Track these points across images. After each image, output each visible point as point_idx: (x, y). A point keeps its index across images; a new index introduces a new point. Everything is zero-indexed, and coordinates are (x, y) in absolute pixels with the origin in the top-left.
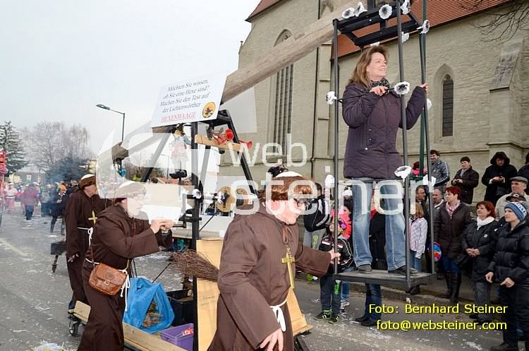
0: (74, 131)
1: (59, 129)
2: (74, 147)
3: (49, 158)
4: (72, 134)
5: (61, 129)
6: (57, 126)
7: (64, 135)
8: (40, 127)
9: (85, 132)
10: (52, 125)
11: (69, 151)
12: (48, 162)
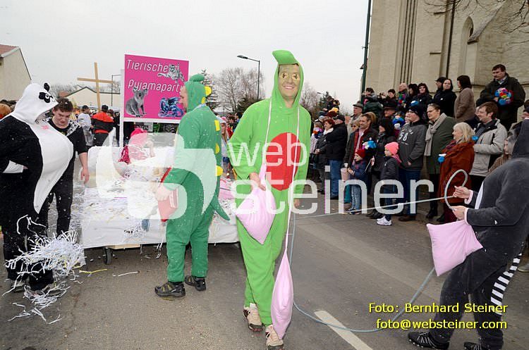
0: (251, 75)
1: (239, 73)
2: (252, 89)
3: (232, 99)
5: (241, 74)
6: (238, 71)
7: (244, 80)
8: (224, 73)
10: (234, 70)
11: (247, 93)
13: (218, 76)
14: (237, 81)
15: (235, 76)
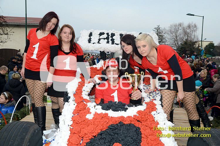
0: (189, 27)
1: (181, 26)
2: (189, 35)
3: (176, 42)
4: (188, 28)
5: (182, 26)
6: (180, 25)
7: (184, 30)
8: (171, 27)
9: (195, 26)
10: (177, 24)
11: (186, 38)
12: (175, 44)
13: (168, 29)
14: (179, 31)
15: (178, 28)
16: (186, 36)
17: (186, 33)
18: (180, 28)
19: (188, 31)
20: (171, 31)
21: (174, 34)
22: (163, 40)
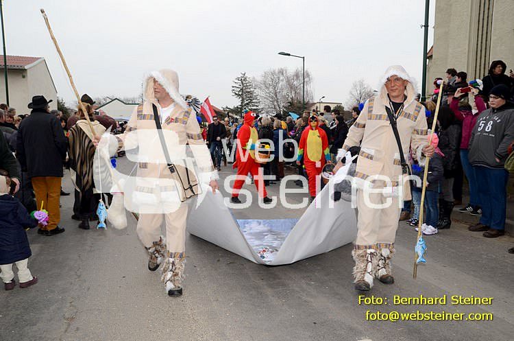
0: (297, 75)
1: (283, 74)
3: (276, 103)
4: (295, 78)
5: (285, 75)
6: (281, 72)
7: (288, 81)
11: (293, 96)
12: (275, 108)
13: (260, 79)
15: (279, 78)
16: (293, 92)
17: (292, 87)
18: (281, 78)
19: (295, 83)
20: (265, 83)
21: (271, 90)
22: (254, 101)
